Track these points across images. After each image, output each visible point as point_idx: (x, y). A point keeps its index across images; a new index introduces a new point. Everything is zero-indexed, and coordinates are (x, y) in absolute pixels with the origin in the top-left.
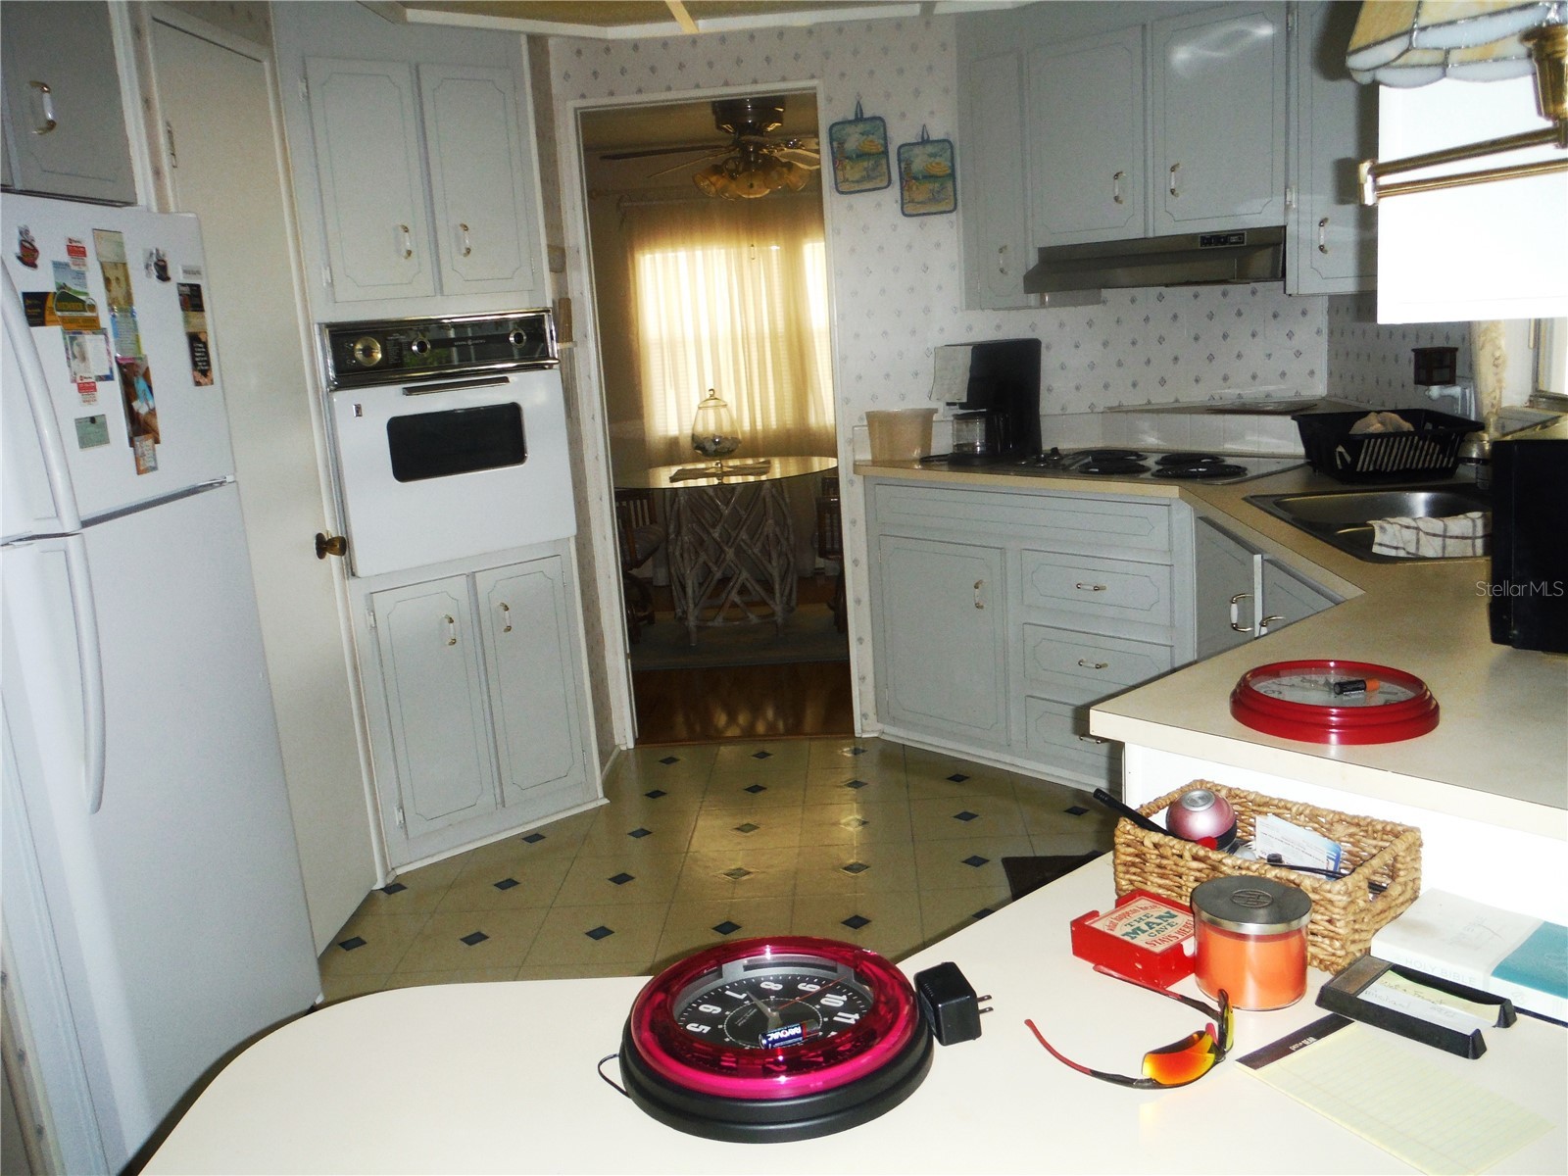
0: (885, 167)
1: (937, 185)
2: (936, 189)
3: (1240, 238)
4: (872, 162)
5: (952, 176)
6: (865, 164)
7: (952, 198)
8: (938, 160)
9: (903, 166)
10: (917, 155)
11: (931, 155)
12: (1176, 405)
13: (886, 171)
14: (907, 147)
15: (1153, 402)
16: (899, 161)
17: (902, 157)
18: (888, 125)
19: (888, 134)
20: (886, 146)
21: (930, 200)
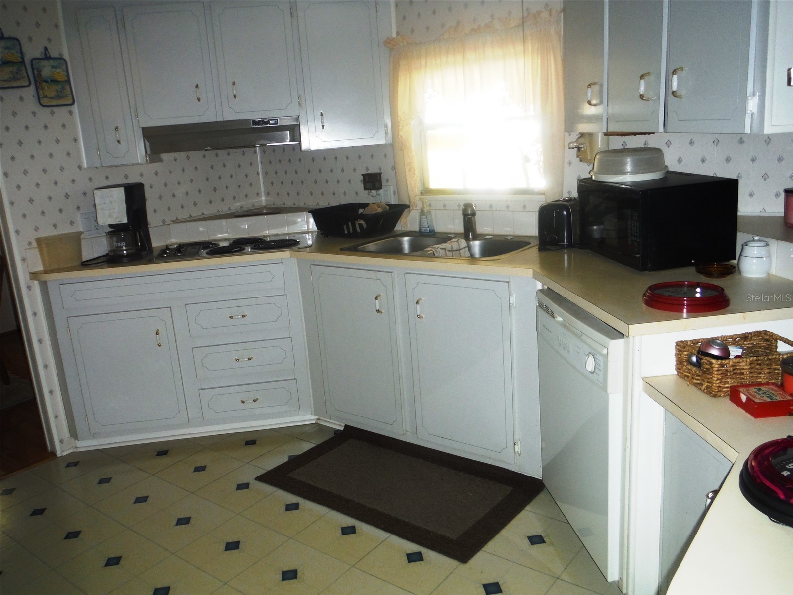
0: (24, 72)
1: (60, 87)
2: (59, 89)
3: (275, 122)
4: (15, 69)
5: (68, 81)
6: (11, 69)
7: (71, 96)
8: (58, 70)
9: (35, 72)
10: (44, 66)
11: (53, 67)
12: (202, 217)
13: (25, 75)
14: (37, 60)
15: (192, 216)
16: (33, 70)
17: (34, 67)
18: (22, 43)
19: (23, 49)
20: (23, 58)
21: (56, 96)
